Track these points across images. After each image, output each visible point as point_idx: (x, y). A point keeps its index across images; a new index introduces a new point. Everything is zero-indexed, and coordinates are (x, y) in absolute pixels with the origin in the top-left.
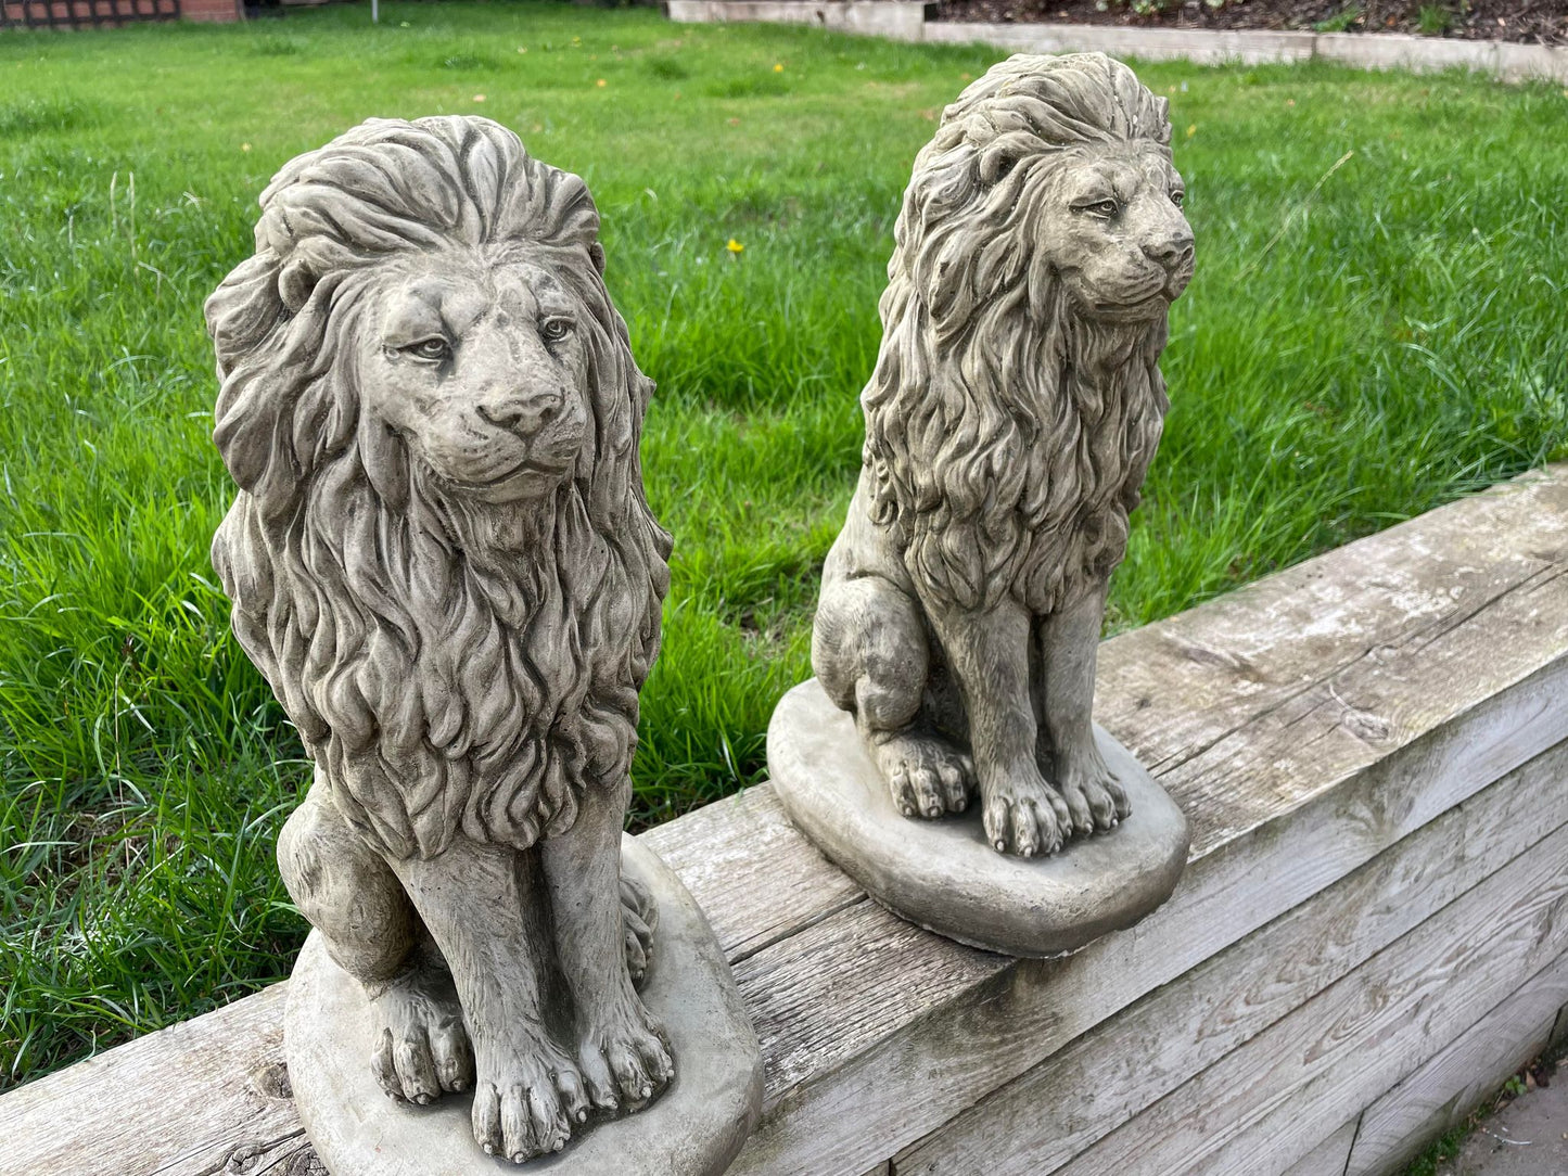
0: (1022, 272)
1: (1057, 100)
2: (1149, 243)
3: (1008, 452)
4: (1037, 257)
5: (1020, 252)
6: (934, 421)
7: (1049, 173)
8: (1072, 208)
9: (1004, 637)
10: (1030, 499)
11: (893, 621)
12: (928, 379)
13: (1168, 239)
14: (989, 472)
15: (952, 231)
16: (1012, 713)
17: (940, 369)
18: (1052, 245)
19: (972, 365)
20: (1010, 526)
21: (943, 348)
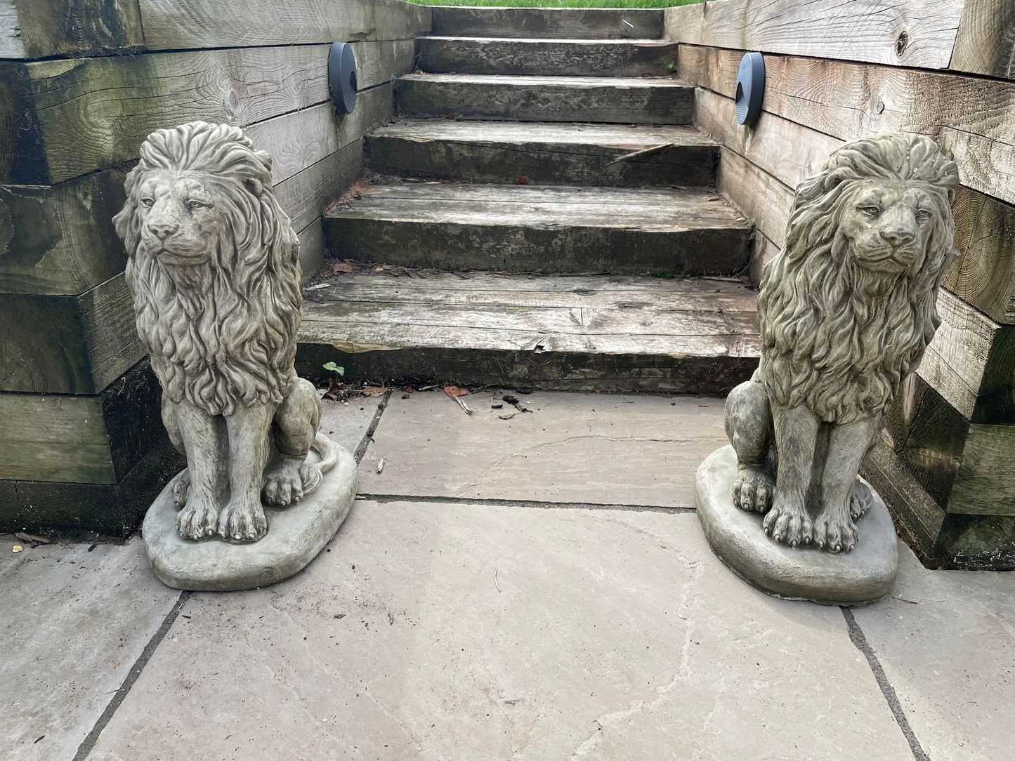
0: (832, 236)
1: (871, 154)
2: (884, 231)
3: (804, 324)
4: (839, 230)
5: (831, 226)
6: (779, 302)
7: (853, 189)
8: (857, 208)
9: (796, 425)
10: (816, 352)
11: (751, 402)
12: (780, 281)
13: (894, 230)
14: (794, 333)
15: (804, 210)
16: (793, 467)
17: (787, 276)
18: (845, 226)
19: (800, 277)
20: (805, 364)
21: (791, 265)
